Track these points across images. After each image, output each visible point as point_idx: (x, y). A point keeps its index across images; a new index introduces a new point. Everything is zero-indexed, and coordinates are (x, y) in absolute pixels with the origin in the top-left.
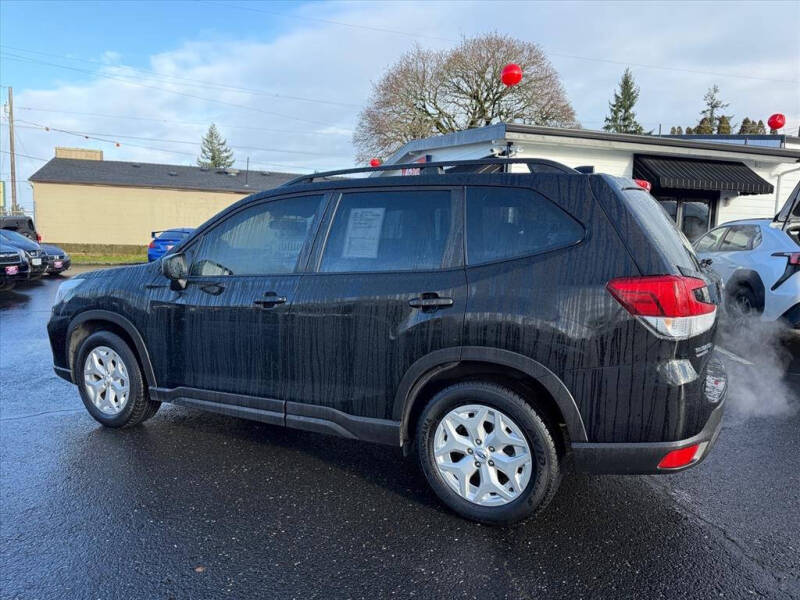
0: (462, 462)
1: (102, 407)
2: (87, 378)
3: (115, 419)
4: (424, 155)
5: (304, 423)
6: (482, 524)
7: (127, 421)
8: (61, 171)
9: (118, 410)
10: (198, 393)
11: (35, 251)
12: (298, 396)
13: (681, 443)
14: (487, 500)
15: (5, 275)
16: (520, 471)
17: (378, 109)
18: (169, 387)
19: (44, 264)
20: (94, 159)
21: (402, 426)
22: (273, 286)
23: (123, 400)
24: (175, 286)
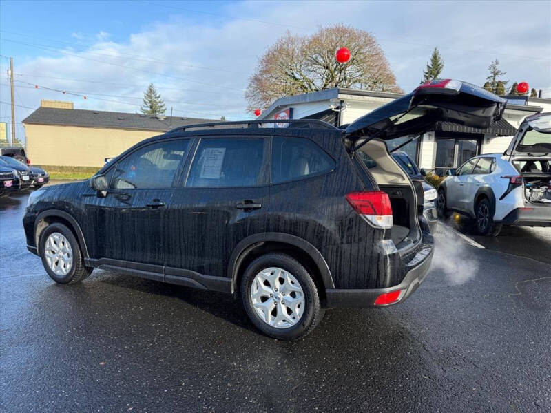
0: (267, 302)
1: (56, 270)
2: (47, 252)
3: (64, 279)
4: (288, 108)
5: (175, 280)
6: (278, 340)
7: (71, 279)
8: (44, 117)
9: (65, 273)
10: (113, 262)
11: (25, 171)
12: (172, 263)
13: (388, 290)
14: (280, 324)
15: (4, 187)
16: (299, 307)
17: (262, 75)
18: (97, 258)
19: (31, 179)
20: (67, 108)
21: (233, 281)
22: (158, 195)
23: (69, 266)
24: (100, 196)
